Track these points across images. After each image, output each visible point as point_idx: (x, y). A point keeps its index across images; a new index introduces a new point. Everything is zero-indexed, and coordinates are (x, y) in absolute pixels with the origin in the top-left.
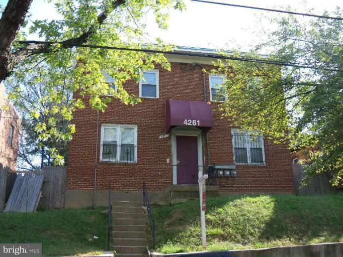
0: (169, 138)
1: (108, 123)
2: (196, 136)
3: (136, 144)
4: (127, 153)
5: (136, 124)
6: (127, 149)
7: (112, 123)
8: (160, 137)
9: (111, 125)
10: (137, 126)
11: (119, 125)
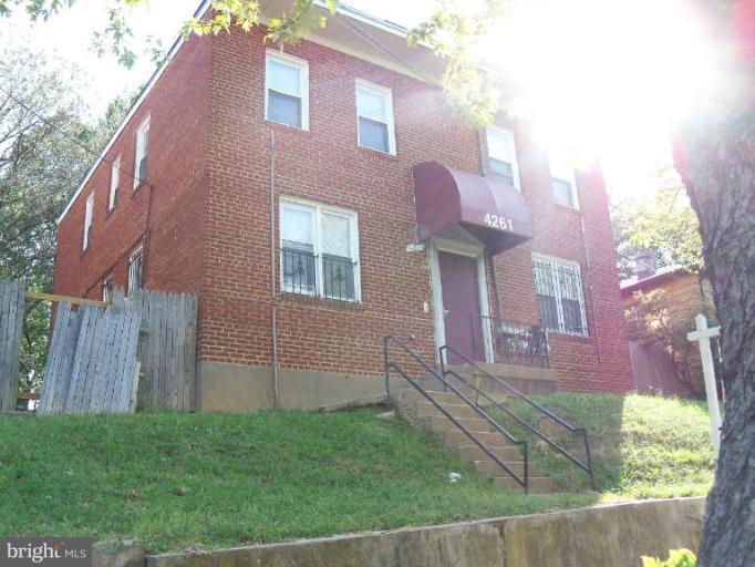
0: (424, 254)
1: (305, 197)
2: (474, 256)
3: (355, 256)
4: (339, 277)
5: (356, 209)
6: (338, 268)
7: (303, 197)
8: (408, 250)
9: (300, 201)
10: (356, 214)
11: (319, 206)
